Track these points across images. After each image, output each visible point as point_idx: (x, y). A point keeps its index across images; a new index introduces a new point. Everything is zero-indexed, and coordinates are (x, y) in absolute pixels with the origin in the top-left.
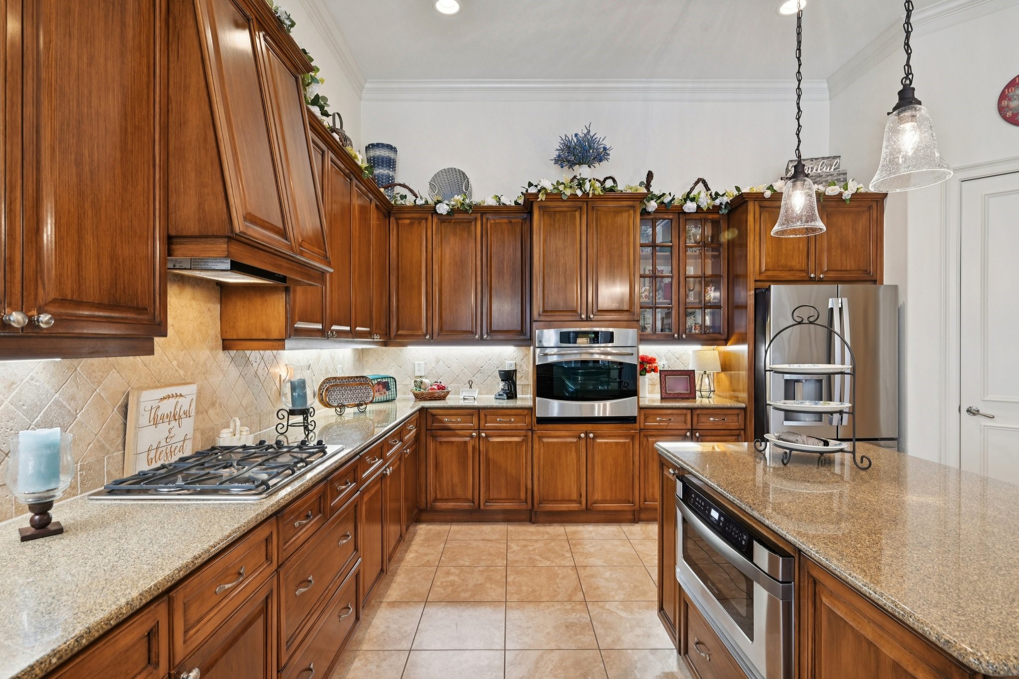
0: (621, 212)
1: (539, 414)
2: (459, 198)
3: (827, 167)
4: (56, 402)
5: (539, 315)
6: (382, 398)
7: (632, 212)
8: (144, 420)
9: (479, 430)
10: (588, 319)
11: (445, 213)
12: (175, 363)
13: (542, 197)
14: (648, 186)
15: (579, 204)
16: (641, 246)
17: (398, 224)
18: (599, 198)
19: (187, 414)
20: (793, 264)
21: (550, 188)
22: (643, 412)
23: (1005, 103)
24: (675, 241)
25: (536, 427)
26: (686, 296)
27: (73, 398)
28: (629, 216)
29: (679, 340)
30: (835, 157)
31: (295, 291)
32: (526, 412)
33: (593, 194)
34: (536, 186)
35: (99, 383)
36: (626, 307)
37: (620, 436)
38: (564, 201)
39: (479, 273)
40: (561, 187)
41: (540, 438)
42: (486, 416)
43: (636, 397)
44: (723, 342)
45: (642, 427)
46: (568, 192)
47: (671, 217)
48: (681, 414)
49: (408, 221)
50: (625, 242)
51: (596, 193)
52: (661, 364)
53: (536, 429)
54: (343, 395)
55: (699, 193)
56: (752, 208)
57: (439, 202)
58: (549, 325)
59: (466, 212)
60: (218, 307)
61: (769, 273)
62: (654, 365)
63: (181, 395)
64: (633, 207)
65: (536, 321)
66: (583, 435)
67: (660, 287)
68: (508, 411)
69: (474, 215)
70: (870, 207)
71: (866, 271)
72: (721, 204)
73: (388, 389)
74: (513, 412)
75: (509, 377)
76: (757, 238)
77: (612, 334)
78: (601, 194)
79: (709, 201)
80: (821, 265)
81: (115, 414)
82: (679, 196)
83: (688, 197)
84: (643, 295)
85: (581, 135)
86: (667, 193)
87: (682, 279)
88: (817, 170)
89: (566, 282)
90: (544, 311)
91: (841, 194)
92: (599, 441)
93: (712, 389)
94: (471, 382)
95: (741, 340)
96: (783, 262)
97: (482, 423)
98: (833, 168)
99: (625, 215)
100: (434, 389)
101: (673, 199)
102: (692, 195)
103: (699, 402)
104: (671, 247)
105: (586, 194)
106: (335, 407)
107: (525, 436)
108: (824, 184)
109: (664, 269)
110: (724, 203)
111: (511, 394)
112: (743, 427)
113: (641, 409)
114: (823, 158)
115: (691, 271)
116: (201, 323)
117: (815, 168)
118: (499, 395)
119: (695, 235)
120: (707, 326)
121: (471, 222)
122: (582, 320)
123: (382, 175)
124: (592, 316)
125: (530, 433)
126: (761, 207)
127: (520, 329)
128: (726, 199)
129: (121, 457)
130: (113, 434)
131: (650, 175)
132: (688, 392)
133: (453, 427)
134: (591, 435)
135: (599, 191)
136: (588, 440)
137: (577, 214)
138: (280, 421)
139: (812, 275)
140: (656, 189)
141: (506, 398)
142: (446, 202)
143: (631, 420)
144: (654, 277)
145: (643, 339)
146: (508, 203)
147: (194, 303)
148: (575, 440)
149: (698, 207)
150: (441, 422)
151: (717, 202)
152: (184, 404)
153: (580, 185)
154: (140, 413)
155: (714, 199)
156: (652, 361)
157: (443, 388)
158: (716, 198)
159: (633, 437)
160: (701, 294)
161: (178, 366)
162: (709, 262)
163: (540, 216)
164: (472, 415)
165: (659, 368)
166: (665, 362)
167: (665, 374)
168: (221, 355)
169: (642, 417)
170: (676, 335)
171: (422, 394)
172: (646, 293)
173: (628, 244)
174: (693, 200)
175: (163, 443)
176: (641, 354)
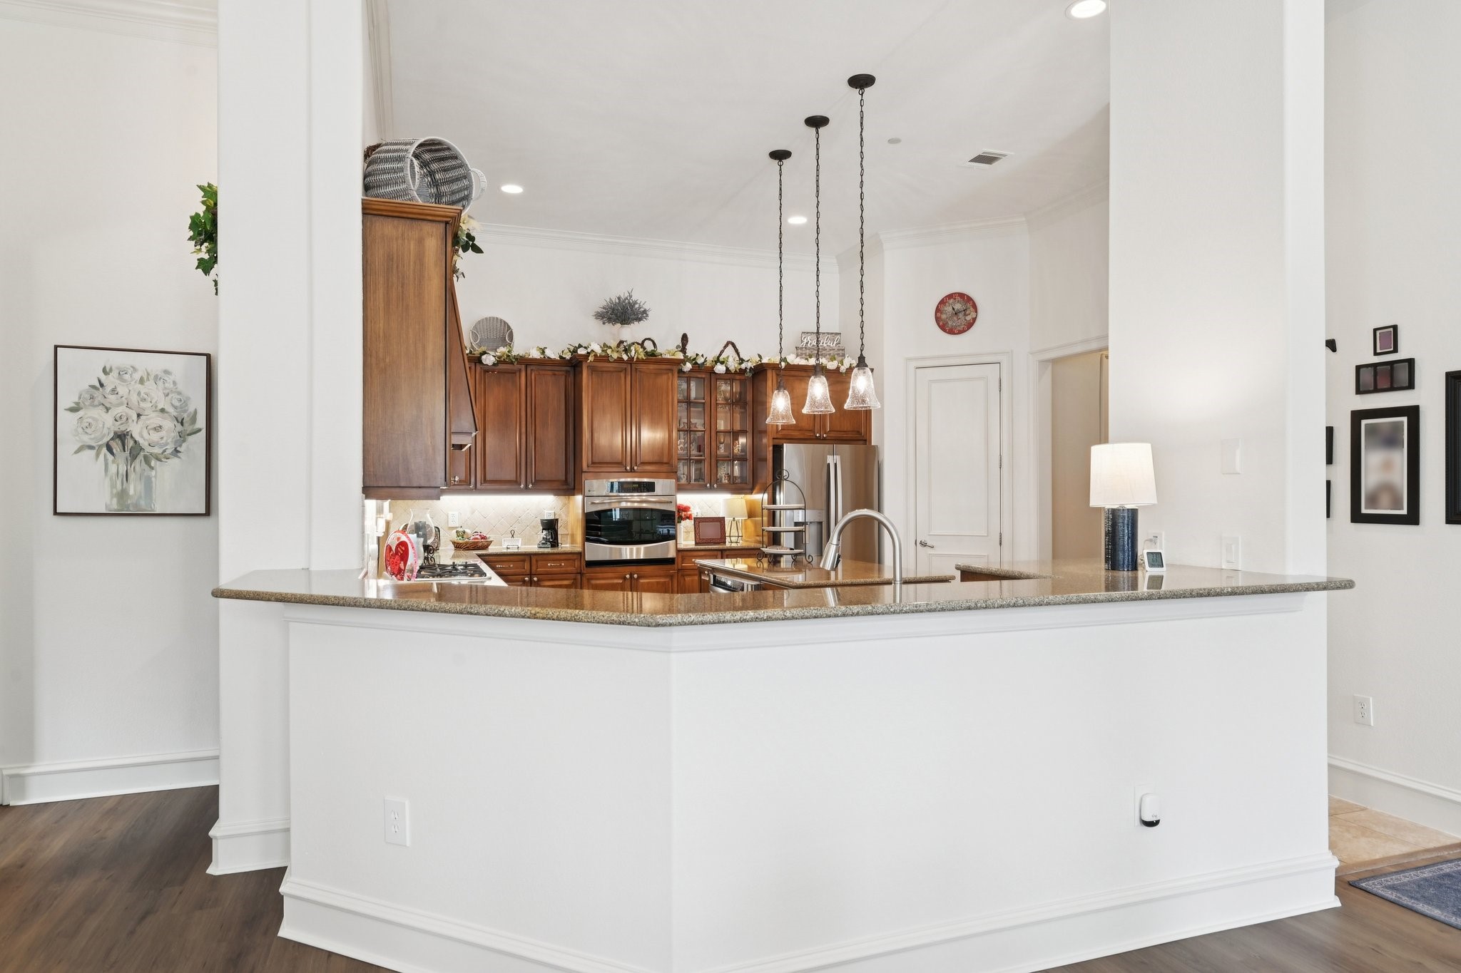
0: (661, 374)
1: (588, 558)
2: (502, 350)
3: (831, 342)
5: (588, 466)
7: (670, 374)
9: (531, 575)
10: (632, 470)
11: (490, 364)
13: (591, 358)
14: (683, 350)
15: (624, 366)
16: (678, 402)
18: (642, 361)
21: (598, 350)
22: (680, 554)
23: (939, 314)
24: (708, 398)
25: (585, 570)
26: (718, 448)
28: (668, 379)
29: (711, 489)
30: (837, 334)
32: (575, 557)
33: (637, 358)
34: (585, 348)
36: (665, 460)
37: (660, 576)
38: (610, 362)
39: (523, 423)
40: (609, 351)
41: (589, 580)
42: (537, 561)
43: (675, 541)
44: (749, 491)
45: (680, 568)
46: (615, 356)
47: (704, 376)
48: (713, 556)
50: (664, 401)
51: (640, 357)
52: (695, 512)
53: (585, 572)
55: (728, 357)
56: (771, 375)
57: (485, 353)
58: (597, 475)
59: (512, 363)
61: (785, 432)
62: (689, 513)
64: (671, 370)
65: (585, 472)
66: (628, 576)
67: (694, 439)
68: (558, 557)
69: (519, 366)
71: (858, 432)
72: (746, 368)
74: (563, 557)
75: (550, 526)
77: (653, 484)
78: (644, 358)
79: (736, 365)
80: (824, 426)
82: (711, 356)
83: (717, 361)
84: (679, 447)
85: (623, 297)
86: (700, 355)
87: (713, 434)
88: (822, 344)
90: (593, 463)
91: (838, 368)
92: (642, 581)
93: (740, 535)
94: (513, 532)
95: (764, 490)
97: (534, 568)
98: (835, 343)
99: (665, 377)
100: (477, 539)
101: (705, 361)
102: (721, 359)
103: (728, 545)
104: (704, 403)
105: (631, 359)
107: (575, 579)
108: (828, 356)
109: (698, 423)
110: (749, 368)
111: (554, 542)
113: (678, 551)
114: (828, 333)
115: (721, 425)
118: (543, 544)
119: (724, 392)
120: (735, 477)
121: (515, 373)
122: (626, 471)
124: (636, 468)
125: (579, 576)
126: (777, 375)
127: (564, 479)
128: (750, 365)
131: (685, 338)
132: (719, 537)
134: (636, 576)
135: (642, 356)
136: (633, 581)
137: (622, 375)
139: (818, 435)
140: (691, 352)
141: (550, 546)
142: (492, 353)
143: (670, 561)
144: (689, 431)
145: (681, 488)
146: (553, 357)
148: (621, 581)
149: (727, 369)
151: (743, 366)
153: (627, 351)
155: (740, 364)
156: (686, 509)
157: (484, 538)
158: (742, 363)
159: (672, 577)
160: (729, 447)
162: (737, 416)
163: (588, 374)
164: (524, 561)
165: (694, 516)
166: (698, 511)
167: (698, 521)
169: (680, 559)
170: (708, 485)
171: (467, 543)
172: (682, 446)
173: (668, 402)
174: (722, 363)
176: (679, 502)
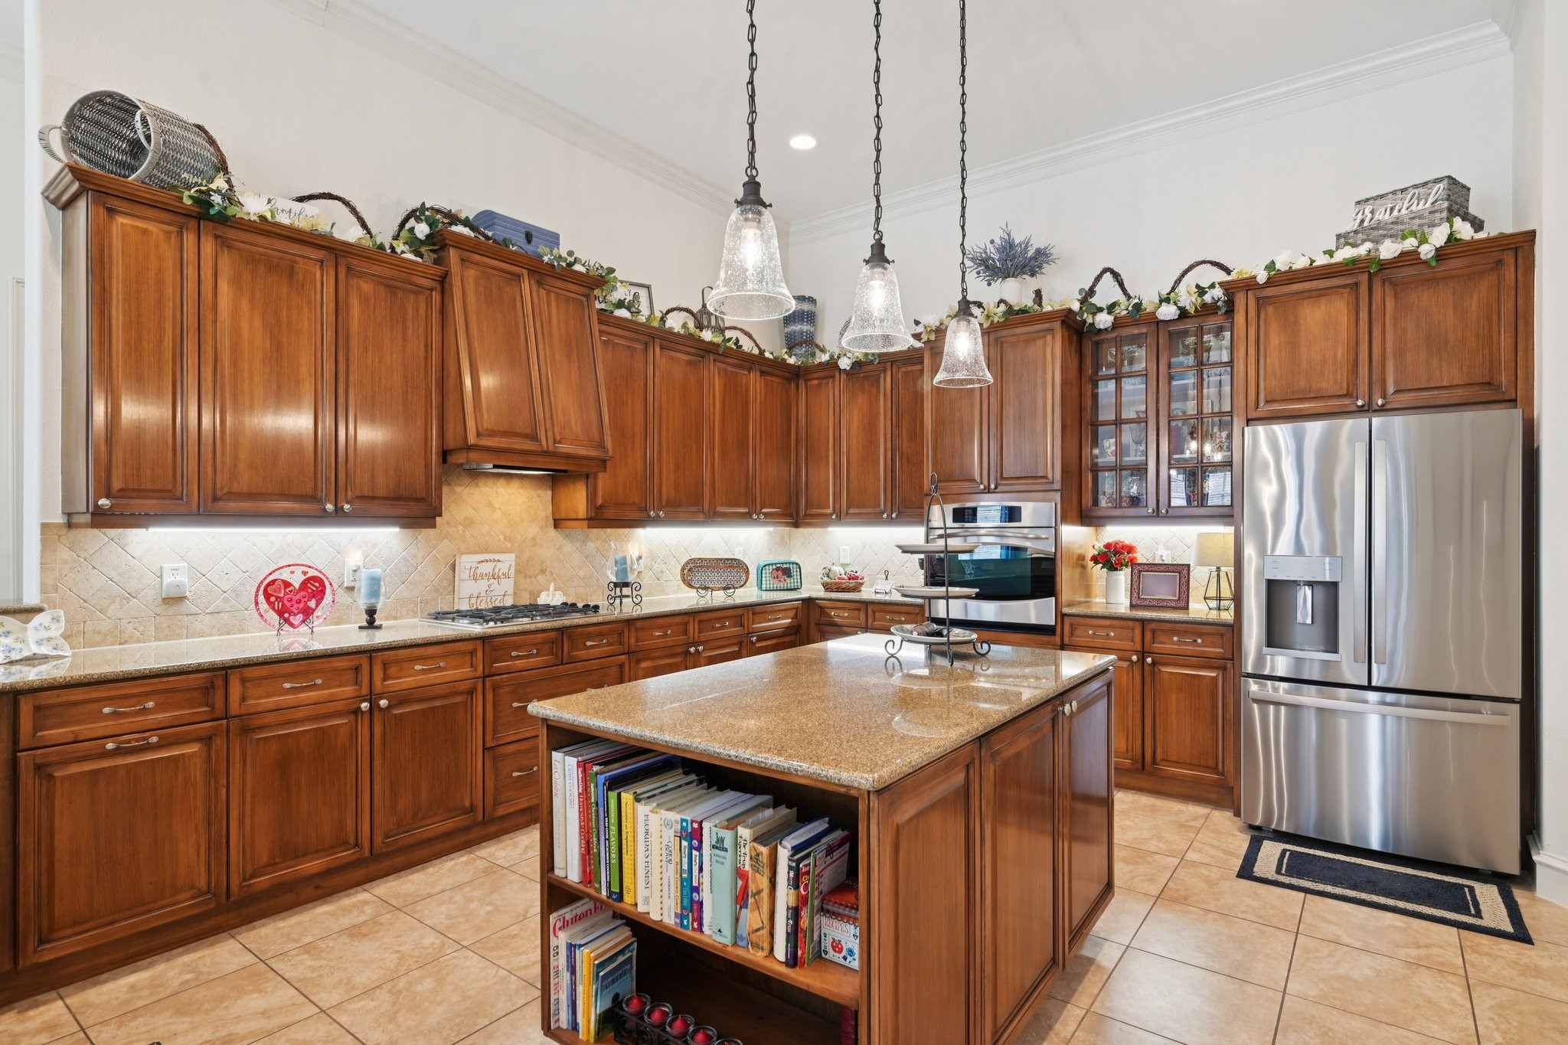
0: (1034, 340)
3: (1419, 200)
4: (403, 558)
6: (782, 585)
7: (1051, 338)
8: (465, 575)
10: (990, 491)
11: (848, 369)
12: (502, 537)
13: (928, 336)
14: (1089, 296)
17: (806, 384)
18: (1001, 326)
19: (506, 576)
20: (1324, 385)
22: (1070, 620)
24: (1152, 366)
27: (415, 556)
28: (1046, 344)
29: (1160, 518)
30: (1438, 181)
31: (595, 478)
33: (991, 322)
35: (435, 548)
36: (1040, 472)
43: (1053, 599)
45: (1066, 642)
47: (1145, 330)
48: (1127, 628)
49: (816, 382)
50: (1039, 381)
51: (996, 320)
54: (708, 577)
56: (1243, 304)
57: (842, 355)
59: (870, 364)
60: (549, 493)
61: (1275, 406)
62: (1130, 556)
63: (499, 561)
64: (1051, 330)
69: (881, 365)
70: (1500, 262)
71: (1488, 385)
72: (1214, 299)
73: (790, 576)
76: (1252, 351)
77: (1018, 510)
78: (1002, 320)
79: (1193, 299)
80: (1382, 383)
81: (445, 569)
83: (1166, 300)
87: (1163, 423)
88: (1399, 211)
89: (962, 442)
91: (1416, 253)
96: (1303, 384)
97: (870, 620)
98: (1428, 202)
99: (1040, 343)
104: (1146, 375)
106: (697, 588)
110: (1218, 298)
112: (1231, 657)
113: (1065, 616)
116: (529, 506)
117: (1397, 208)
120: (1206, 495)
121: (880, 374)
122: (982, 492)
123: (795, 332)
124: (993, 486)
126: (1259, 299)
129: (451, 600)
130: (445, 583)
132: (1177, 598)
133: (840, 623)
135: (998, 318)
138: (610, 593)
139: (1361, 402)
142: (848, 354)
143: (1048, 630)
144: (1118, 423)
147: (522, 491)
149: (1182, 310)
150: (829, 616)
151: (1207, 298)
152: (503, 568)
154: (462, 572)
155: (1201, 295)
156: (1128, 549)
157: (856, 578)
161: (505, 539)
164: (859, 610)
168: (552, 531)
169: (1067, 628)
170: (1150, 510)
173: (1045, 383)
174: (1173, 302)
175: (483, 594)
